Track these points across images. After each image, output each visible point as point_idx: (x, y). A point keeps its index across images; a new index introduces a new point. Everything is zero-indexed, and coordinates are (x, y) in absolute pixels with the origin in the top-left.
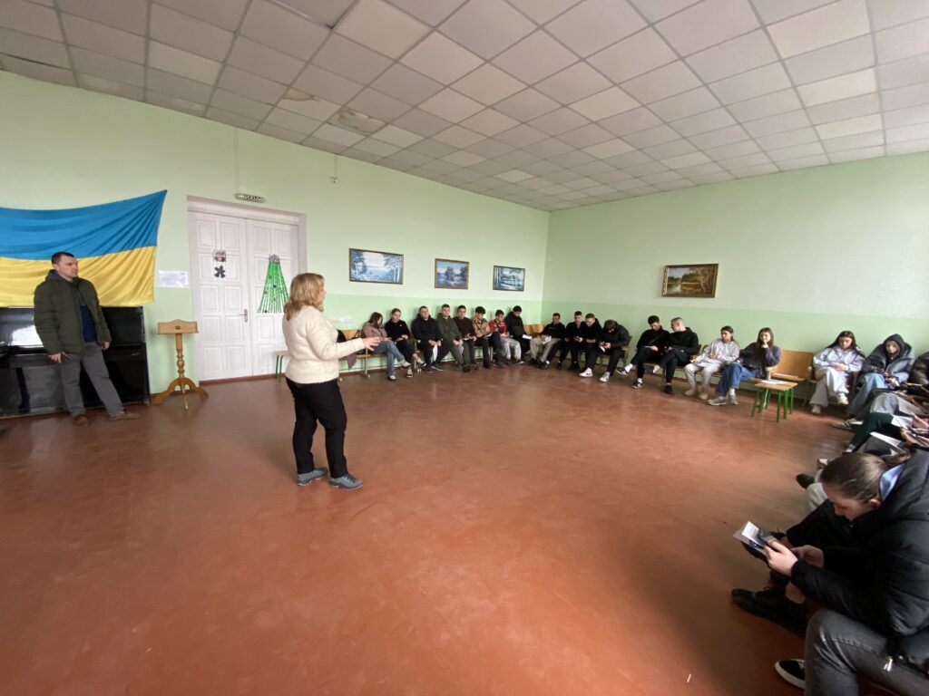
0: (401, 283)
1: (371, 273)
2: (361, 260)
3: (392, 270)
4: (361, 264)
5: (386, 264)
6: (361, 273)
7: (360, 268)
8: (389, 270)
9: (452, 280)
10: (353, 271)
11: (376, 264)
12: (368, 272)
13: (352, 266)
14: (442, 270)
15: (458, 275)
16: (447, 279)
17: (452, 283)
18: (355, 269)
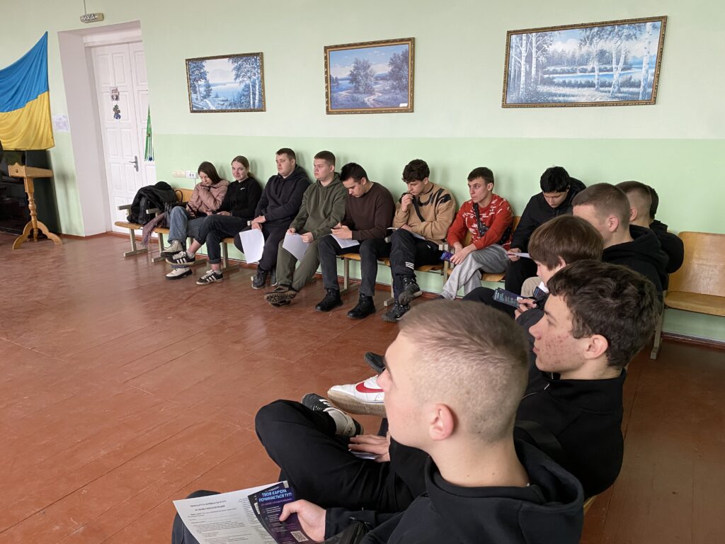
0: (262, 108)
1: (217, 97)
2: (203, 76)
3: (247, 86)
4: (202, 82)
5: (237, 76)
6: (204, 97)
7: (202, 89)
8: (242, 86)
9: (369, 91)
10: (194, 96)
11: (223, 78)
12: (213, 94)
13: (192, 88)
14: (342, 71)
15: (383, 78)
16: (356, 90)
17: (369, 100)
18: (195, 93)
